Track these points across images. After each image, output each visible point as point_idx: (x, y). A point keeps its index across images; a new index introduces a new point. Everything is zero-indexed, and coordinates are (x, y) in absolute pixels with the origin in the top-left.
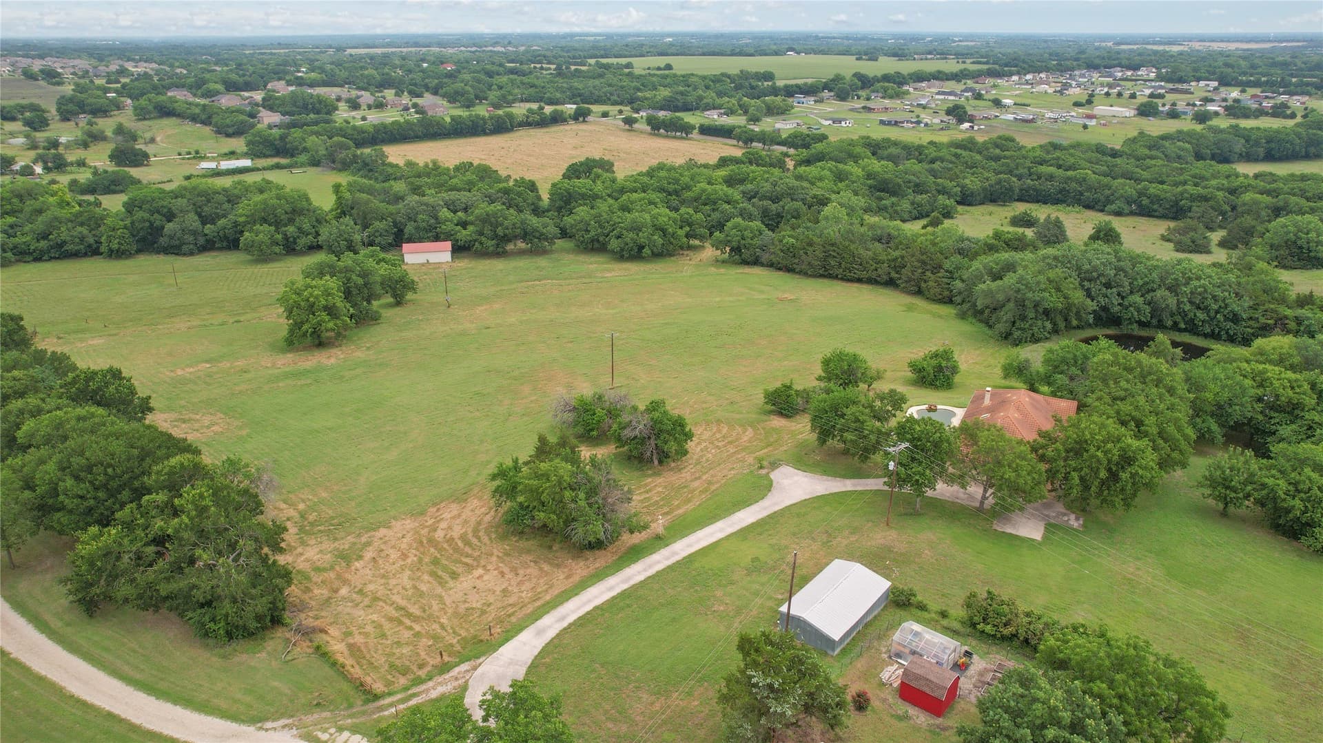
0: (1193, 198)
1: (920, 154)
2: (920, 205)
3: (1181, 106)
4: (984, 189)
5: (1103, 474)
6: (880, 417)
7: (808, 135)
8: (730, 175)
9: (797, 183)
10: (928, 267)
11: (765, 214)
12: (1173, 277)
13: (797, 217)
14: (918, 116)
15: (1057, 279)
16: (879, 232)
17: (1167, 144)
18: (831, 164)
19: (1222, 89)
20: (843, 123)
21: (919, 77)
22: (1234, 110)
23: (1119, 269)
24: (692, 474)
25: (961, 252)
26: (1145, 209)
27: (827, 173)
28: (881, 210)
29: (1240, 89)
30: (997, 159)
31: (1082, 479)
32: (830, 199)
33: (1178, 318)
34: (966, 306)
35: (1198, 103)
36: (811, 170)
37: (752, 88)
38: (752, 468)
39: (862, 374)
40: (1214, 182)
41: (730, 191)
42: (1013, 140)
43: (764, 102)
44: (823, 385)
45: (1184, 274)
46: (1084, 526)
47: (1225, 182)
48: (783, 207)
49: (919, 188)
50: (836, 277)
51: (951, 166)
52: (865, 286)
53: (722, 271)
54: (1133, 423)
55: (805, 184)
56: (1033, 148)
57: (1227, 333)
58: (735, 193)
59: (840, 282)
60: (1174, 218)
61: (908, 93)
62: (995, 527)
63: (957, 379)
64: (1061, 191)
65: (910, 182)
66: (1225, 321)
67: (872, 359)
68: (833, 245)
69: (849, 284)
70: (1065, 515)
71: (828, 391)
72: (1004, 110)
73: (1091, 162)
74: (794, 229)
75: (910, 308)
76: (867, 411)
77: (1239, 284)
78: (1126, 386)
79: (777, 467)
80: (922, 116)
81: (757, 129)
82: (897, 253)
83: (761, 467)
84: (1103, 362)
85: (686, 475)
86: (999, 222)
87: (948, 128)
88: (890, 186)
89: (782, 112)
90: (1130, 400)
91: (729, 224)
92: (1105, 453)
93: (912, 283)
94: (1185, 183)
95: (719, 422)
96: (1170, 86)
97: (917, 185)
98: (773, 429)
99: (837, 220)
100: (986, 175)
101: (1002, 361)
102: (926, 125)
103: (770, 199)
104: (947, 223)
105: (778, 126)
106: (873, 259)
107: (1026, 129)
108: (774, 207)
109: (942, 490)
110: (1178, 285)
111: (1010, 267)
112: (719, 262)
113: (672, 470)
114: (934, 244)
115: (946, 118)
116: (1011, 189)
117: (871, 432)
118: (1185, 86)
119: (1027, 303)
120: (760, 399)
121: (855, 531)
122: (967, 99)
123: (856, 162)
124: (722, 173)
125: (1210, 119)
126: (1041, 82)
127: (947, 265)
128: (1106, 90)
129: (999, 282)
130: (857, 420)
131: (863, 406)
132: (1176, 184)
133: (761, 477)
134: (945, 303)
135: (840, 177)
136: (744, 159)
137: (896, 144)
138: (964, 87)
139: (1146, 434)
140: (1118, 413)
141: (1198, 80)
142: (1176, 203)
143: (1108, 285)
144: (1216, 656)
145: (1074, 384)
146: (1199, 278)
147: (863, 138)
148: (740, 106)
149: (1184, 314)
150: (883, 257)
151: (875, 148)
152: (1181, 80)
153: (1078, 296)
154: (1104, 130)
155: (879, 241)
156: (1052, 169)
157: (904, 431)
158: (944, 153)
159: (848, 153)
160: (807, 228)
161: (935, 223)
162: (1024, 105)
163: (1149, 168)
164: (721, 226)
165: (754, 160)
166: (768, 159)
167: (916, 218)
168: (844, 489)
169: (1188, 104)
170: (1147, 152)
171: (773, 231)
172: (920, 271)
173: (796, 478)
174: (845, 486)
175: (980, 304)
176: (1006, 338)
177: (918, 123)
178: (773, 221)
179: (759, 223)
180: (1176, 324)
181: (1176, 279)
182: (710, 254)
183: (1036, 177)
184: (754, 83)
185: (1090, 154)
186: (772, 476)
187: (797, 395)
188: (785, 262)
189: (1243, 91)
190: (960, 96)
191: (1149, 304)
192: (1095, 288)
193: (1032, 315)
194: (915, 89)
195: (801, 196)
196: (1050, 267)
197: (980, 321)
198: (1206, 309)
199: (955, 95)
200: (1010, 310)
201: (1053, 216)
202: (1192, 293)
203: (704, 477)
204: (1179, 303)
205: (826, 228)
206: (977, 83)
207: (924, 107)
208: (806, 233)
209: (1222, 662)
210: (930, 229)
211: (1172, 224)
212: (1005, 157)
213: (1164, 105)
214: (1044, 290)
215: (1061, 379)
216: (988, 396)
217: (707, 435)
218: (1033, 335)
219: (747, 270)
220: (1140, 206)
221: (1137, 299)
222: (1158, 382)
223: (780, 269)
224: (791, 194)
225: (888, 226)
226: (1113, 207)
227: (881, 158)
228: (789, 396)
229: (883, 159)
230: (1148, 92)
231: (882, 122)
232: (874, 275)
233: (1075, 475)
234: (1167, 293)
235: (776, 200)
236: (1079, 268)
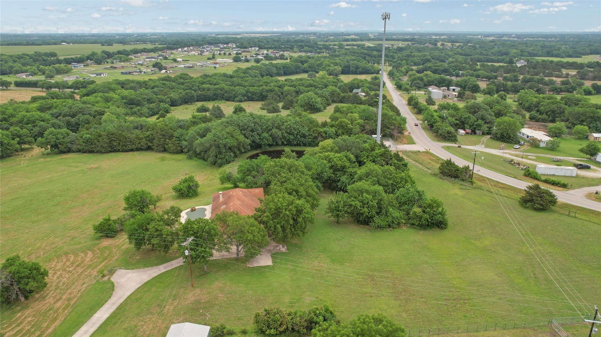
0: (267, 91)
1: (146, 85)
2: (152, 109)
3: (249, 57)
4: (181, 98)
5: (291, 222)
6: (169, 223)
7: (84, 82)
8: (40, 106)
9: (84, 106)
10: (167, 137)
11: (68, 125)
12: (277, 123)
13: (88, 123)
14: (140, 69)
15: (231, 132)
16: (136, 124)
17: (250, 71)
18: (100, 94)
19: (261, 50)
20: (102, 75)
21: (136, 52)
22: (267, 57)
23: (255, 123)
24: (54, 298)
25: (180, 127)
26: (251, 98)
27: (99, 99)
28: (133, 114)
29: (266, 50)
30: (183, 84)
31: (281, 227)
32: (105, 111)
33: (283, 140)
34: (191, 153)
35: (254, 56)
36: (91, 98)
37: (45, 60)
38: (98, 279)
39: (150, 201)
40: (272, 84)
41: (43, 115)
42: (188, 75)
43: (54, 67)
44: (128, 212)
45: (281, 120)
46: (288, 249)
47: (276, 84)
48: (79, 119)
49: (150, 101)
50: (119, 151)
51: (162, 89)
52: (135, 153)
53: (48, 159)
54: (294, 192)
55: (89, 106)
56: (198, 77)
57: (302, 143)
58: (47, 115)
59: (121, 153)
60: (262, 100)
61: (132, 59)
62: (248, 266)
63: (199, 190)
64: (214, 95)
65: (144, 99)
66: (301, 138)
67: (153, 190)
68: (112, 134)
69: (127, 153)
70: (277, 246)
71: (133, 216)
72: (179, 63)
73: (224, 81)
74: (88, 129)
75: (163, 159)
76: (161, 223)
77: (301, 121)
78: (284, 176)
79: (114, 272)
80: (142, 69)
81: (53, 81)
82: (149, 133)
83: (104, 276)
84: (271, 166)
85: (49, 300)
86: (192, 112)
87: (155, 73)
88: (135, 101)
89: (66, 72)
90: (288, 181)
91: (46, 133)
92: (289, 211)
93: (160, 146)
94: (262, 86)
95: (66, 254)
96: (242, 50)
97: (148, 100)
98: (105, 248)
99: (112, 122)
100: (180, 91)
101: (219, 176)
102: (145, 72)
103: (70, 116)
104: (168, 115)
105: (65, 79)
106: (137, 138)
107: (191, 71)
108: (73, 120)
109: (216, 255)
110: (280, 126)
111: (208, 130)
112: (44, 155)
113: (37, 300)
114: (167, 126)
115: (153, 69)
116: (193, 96)
117: (168, 235)
118: (247, 50)
119: (220, 145)
120: (92, 232)
121: (175, 297)
122: (161, 59)
123: (114, 92)
124: (35, 105)
125: (260, 61)
126: (191, 51)
127: (176, 134)
128: (219, 52)
129: (205, 138)
130: (157, 230)
131: (158, 220)
132: (259, 86)
133: (105, 282)
134: (179, 153)
135: (107, 100)
136: (49, 97)
137: (133, 82)
138: (158, 55)
139: (302, 196)
140: (286, 189)
141: (251, 47)
142: (262, 94)
143: (252, 131)
144: (368, 294)
145: (256, 180)
146: (287, 122)
147: (115, 80)
148: (39, 70)
149: (284, 138)
150: (141, 136)
151: (123, 84)
152: (245, 48)
153: (242, 138)
154: (223, 68)
155: (137, 128)
156: (208, 86)
157: (187, 229)
158: (157, 83)
159: (108, 88)
160: (96, 128)
161: (163, 116)
162: (187, 61)
163: (246, 81)
164: (41, 134)
165: (54, 96)
166: (63, 96)
167: (152, 115)
168: (160, 273)
169: (251, 56)
170: (243, 75)
171: (76, 132)
172: (163, 140)
173: (128, 276)
174: (160, 270)
175: (198, 150)
176: (214, 164)
177: (141, 72)
178: (75, 128)
179: (66, 129)
180: (283, 143)
181: (279, 124)
182: (38, 151)
183: (202, 90)
184: (45, 58)
185: (221, 78)
186: (112, 279)
187: (115, 223)
188: (87, 148)
189: (268, 51)
190: (157, 59)
191: (271, 136)
192: (248, 133)
193: (224, 151)
194: (135, 57)
195: (88, 112)
196: (226, 127)
197: (199, 159)
198: (293, 134)
199: (155, 58)
200: (213, 150)
201: (216, 105)
202: (286, 128)
203: (64, 297)
204: (282, 133)
205: (106, 126)
206: (163, 52)
207: (142, 65)
208: (96, 130)
209: (371, 297)
210: (161, 119)
211: (263, 103)
212: (186, 83)
213: (242, 57)
214: (226, 138)
215: (250, 178)
216: (221, 196)
217: (59, 265)
218: (227, 160)
219: (64, 156)
220: (248, 97)
221: (265, 135)
222: (296, 170)
223: (85, 152)
224: (82, 112)
225: (140, 121)
226: (238, 99)
227: (127, 89)
228: (110, 225)
229: (128, 89)
230: (235, 52)
231: (122, 73)
232: (139, 146)
233: (278, 226)
234: (276, 130)
235: (73, 116)
236: (238, 125)
